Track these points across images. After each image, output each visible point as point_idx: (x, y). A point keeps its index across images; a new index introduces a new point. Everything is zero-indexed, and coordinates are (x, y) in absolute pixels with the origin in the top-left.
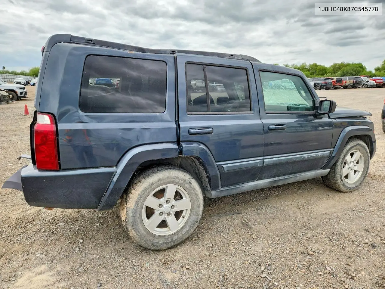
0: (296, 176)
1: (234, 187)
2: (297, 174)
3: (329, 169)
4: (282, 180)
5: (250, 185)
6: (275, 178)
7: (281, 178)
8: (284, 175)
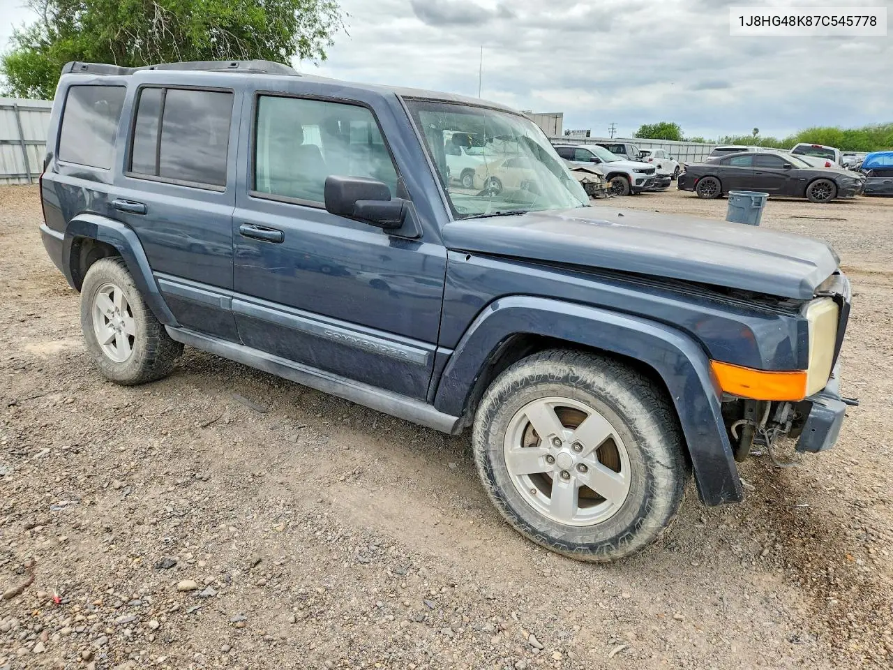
0: (334, 380)
1: (200, 337)
2: (339, 378)
3: (456, 418)
4: (295, 369)
5: (227, 345)
6: (280, 359)
7: (296, 365)
8: (307, 362)
